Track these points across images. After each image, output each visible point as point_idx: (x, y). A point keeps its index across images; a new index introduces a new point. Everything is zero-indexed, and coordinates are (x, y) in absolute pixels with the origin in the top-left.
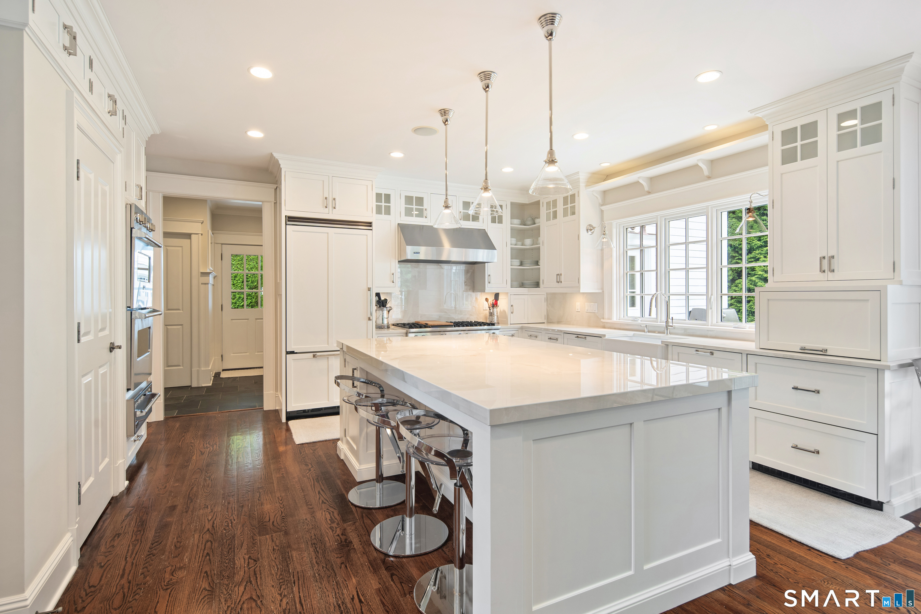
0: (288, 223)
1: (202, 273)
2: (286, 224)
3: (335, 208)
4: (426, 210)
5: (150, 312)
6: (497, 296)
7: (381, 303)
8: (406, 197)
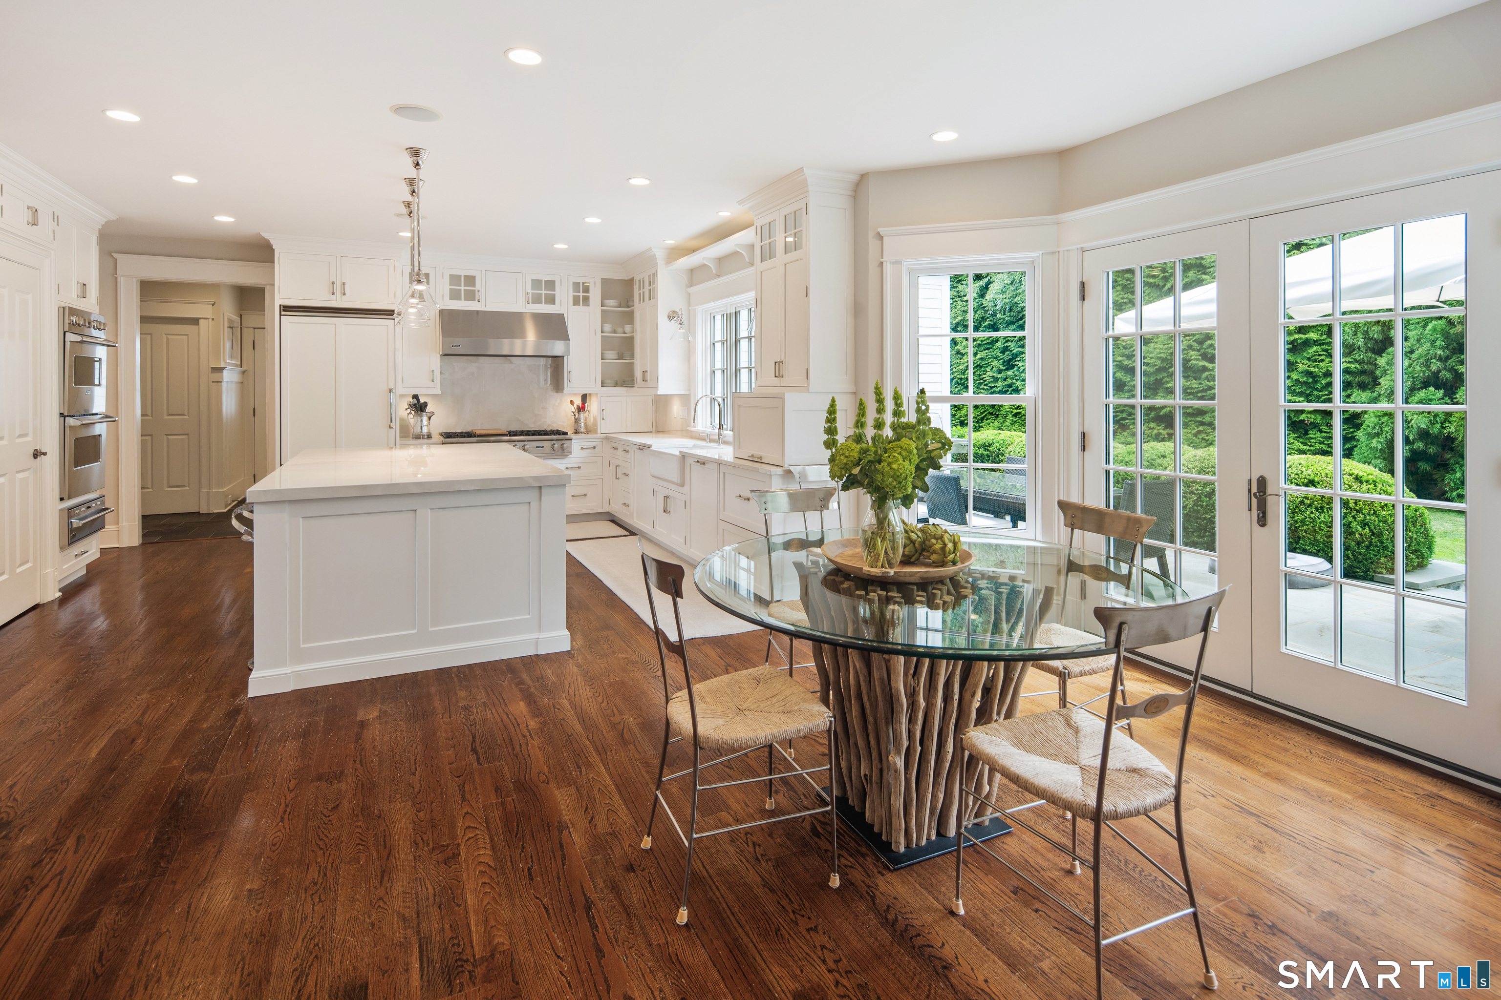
0: (283, 313)
1: (213, 368)
2: (280, 315)
3: (344, 294)
4: (479, 291)
5: (102, 418)
6: (584, 398)
7: (419, 407)
8: (451, 275)
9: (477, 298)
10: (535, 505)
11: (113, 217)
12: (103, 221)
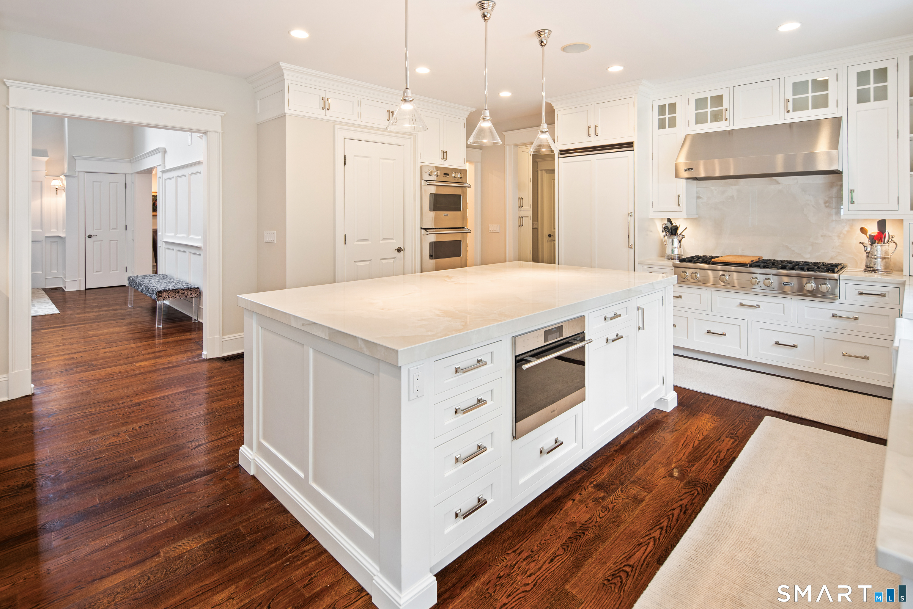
0: (560, 156)
2: (558, 158)
3: (597, 135)
4: (726, 110)
6: (882, 224)
7: (672, 230)
8: (697, 100)
9: (723, 117)
12: (468, 113)
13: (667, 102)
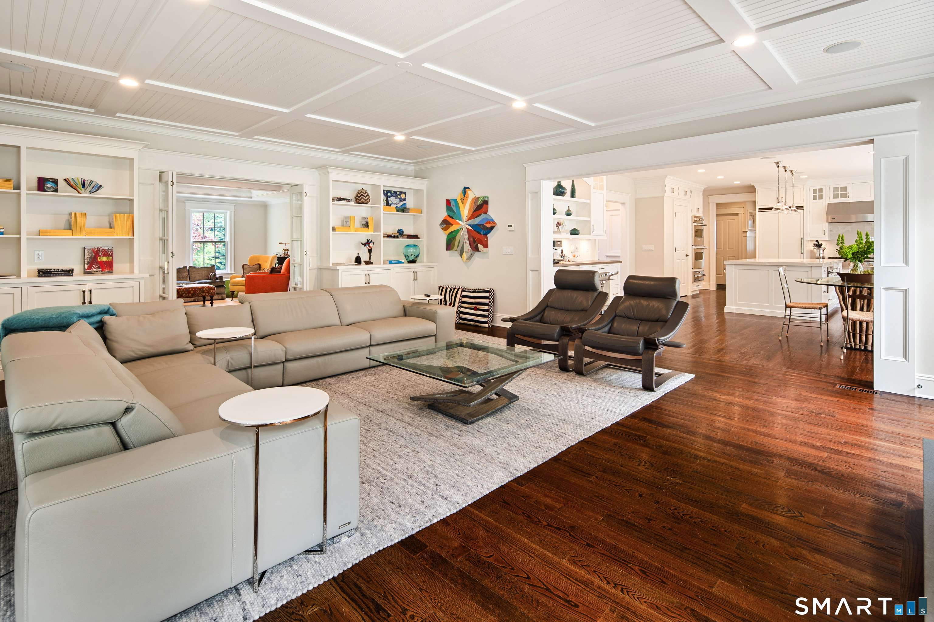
1: (743, 231)
2: (759, 211)
4: (848, 193)
7: (819, 246)
8: (834, 188)
9: (847, 196)
10: (810, 272)
11: (706, 187)
12: (704, 188)
13: (818, 188)
